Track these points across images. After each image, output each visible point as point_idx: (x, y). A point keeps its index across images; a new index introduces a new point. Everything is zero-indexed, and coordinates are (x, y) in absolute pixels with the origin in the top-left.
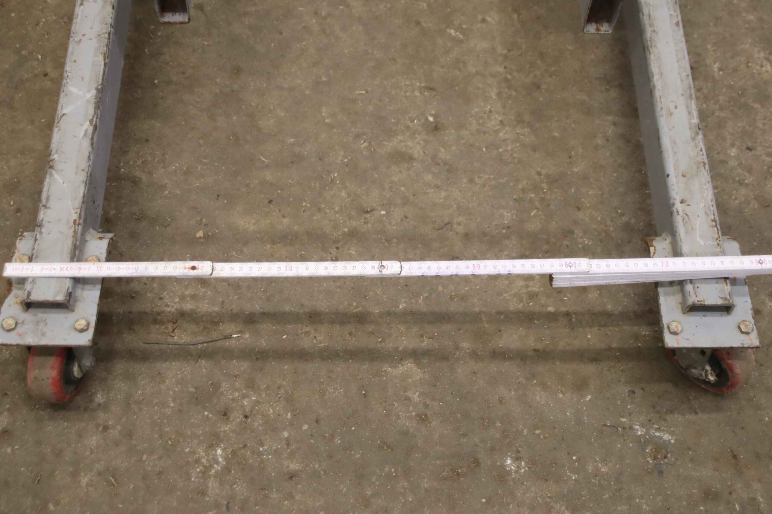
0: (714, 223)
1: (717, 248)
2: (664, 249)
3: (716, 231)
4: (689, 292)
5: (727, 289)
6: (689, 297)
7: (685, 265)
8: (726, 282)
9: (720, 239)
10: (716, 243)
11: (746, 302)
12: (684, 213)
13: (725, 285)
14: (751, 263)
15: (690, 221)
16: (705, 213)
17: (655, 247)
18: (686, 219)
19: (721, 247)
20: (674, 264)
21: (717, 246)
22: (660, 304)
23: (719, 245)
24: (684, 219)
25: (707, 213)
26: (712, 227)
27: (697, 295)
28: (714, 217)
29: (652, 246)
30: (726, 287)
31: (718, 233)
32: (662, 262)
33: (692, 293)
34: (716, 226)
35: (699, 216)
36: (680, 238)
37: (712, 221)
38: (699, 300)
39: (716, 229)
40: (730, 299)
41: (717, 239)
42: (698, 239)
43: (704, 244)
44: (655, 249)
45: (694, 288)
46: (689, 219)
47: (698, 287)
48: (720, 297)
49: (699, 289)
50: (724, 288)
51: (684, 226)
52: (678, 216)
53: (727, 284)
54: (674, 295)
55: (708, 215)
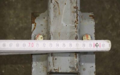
0: (75, 10)
1: (74, 29)
2: (42, 25)
3: (76, 16)
4: (50, 62)
5: (76, 61)
6: (49, 66)
7: (45, 46)
8: (76, 55)
9: (78, 22)
10: (74, 25)
11: (92, 67)
12: (56, 1)
13: (75, 57)
14: (90, 46)
15: (59, 8)
16: (70, 2)
17: (36, 24)
18: (57, 6)
19: (77, 28)
20: (38, 45)
21: (74, 27)
22: (32, 68)
23: (76, 27)
24: (55, 6)
25: (72, 2)
26: (74, 12)
27: (55, 65)
28: (76, 5)
29: (33, 23)
30: (75, 59)
31: (77, 17)
32: (30, 43)
33: (51, 63)
34: (76, 12)
35: (65, 4)
36: (50, 21)
37: (75, 8)
38: (55, 69)
39: (76, 14)
40: (77, 68)
41: (75, 22)
42: (62, 22)
43: (65, 26)
44: (35, 26)
45: (53, 59)
46: (58, 6)
47: (56, 59)
48: (70, 66)
49: (56, 60)
50: (74, 60)
51: (54, 11)
52: (51, 3)
53: (76, 57)
54: (43, 61)
55: (72, 4)
